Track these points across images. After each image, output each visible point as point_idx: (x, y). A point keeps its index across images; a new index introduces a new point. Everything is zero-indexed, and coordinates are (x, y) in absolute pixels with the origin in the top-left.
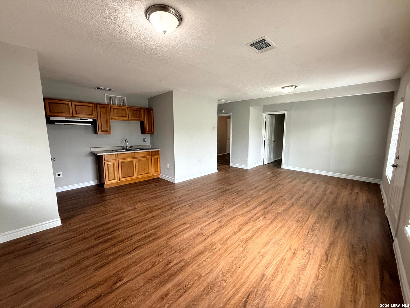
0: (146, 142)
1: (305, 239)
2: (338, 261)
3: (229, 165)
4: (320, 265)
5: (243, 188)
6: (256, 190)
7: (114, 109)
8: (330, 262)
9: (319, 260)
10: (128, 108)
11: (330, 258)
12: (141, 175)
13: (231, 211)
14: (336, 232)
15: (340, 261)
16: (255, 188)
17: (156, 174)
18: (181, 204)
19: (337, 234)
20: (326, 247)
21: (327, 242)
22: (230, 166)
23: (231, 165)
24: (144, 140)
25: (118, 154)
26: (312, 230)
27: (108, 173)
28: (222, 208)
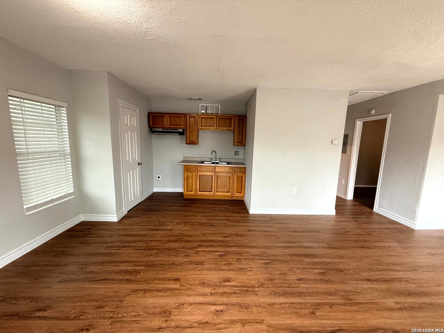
0: (238, 155)
3: (372, 208)
5: (350, 267)
6: (384, 286)
7: (202, 118)
10: (217, 116)
12: (220, 192)
13: (264, 303)
16: (386, 281)
17: (237, 195)
18: (216, 246)
22: (374, 210)
23: (376, 209)
24: (236, 153)
25: (198, 165)
27: (187, 183)
28: (257, 285)
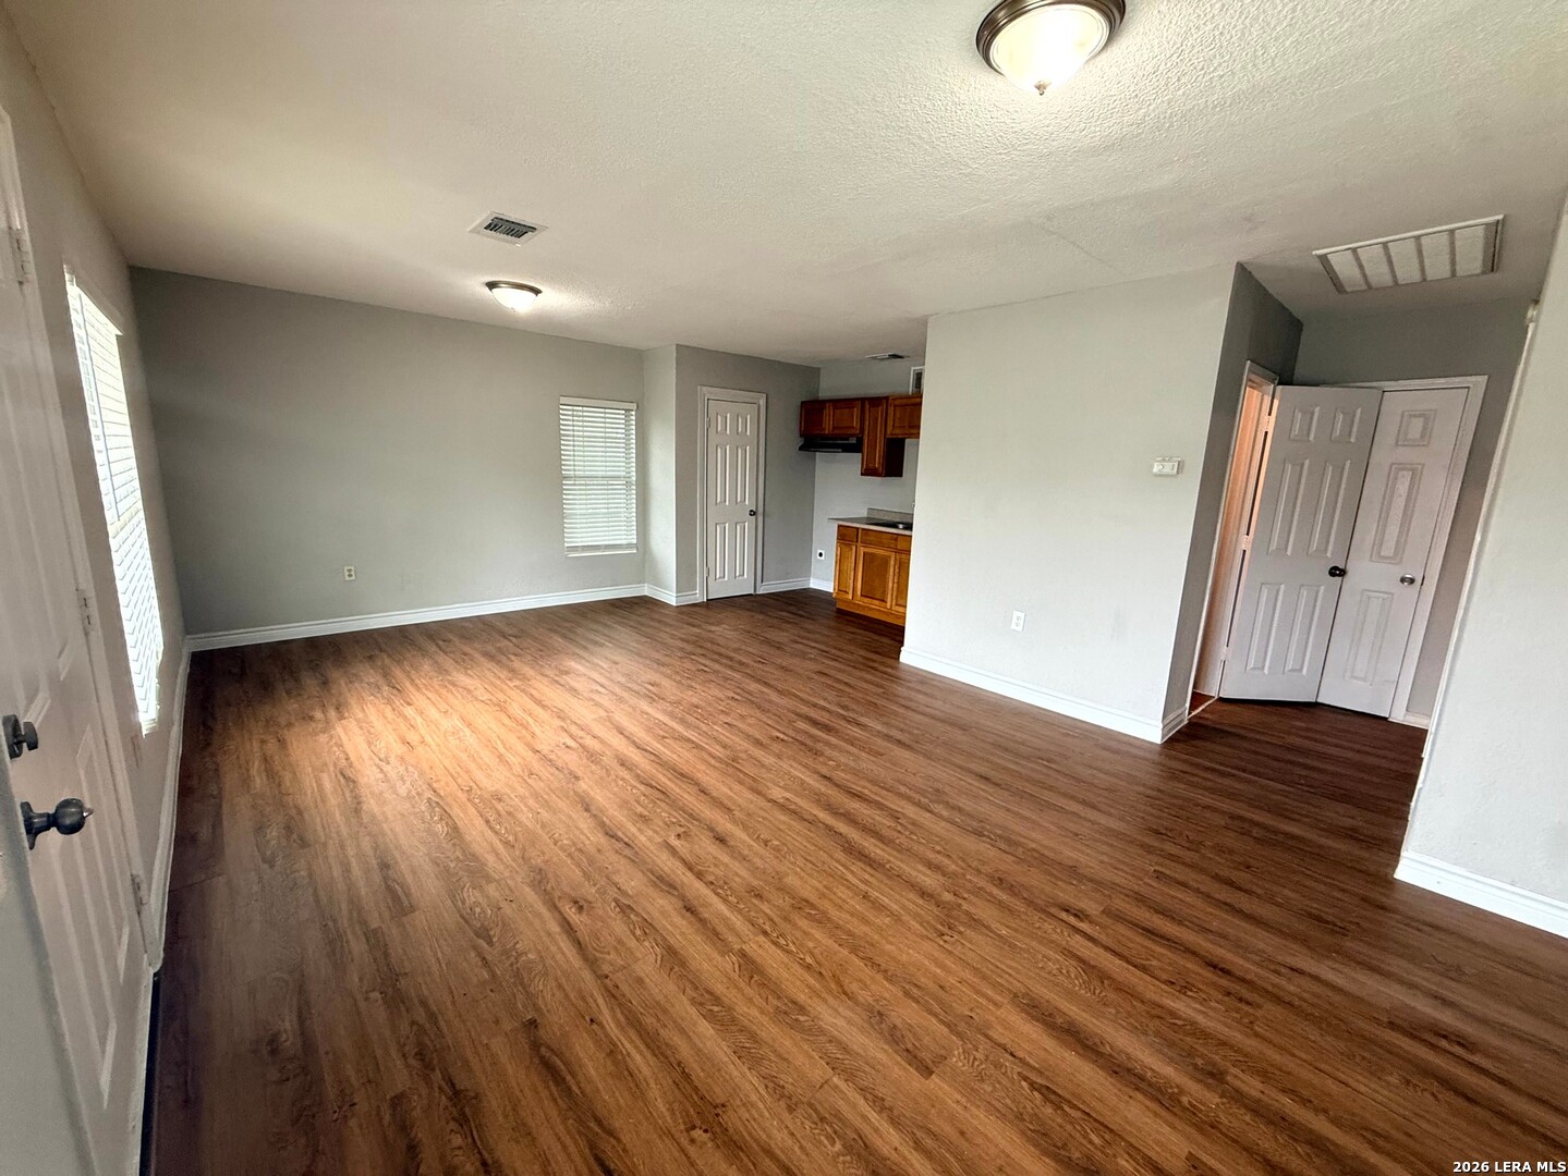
1: (422, 773)
2: (320, 786)
4: (347, 759)
7: (896, 406)
8: (333, 776)
9: (356, 764)
11: (339, 780)
14: (375, 849)
15: (316, 790)
19: (366, 844)
20: (364, 791)
21: (370, 805)
25: (862, 529)
26: (437, 803)
27: (840, 571)
